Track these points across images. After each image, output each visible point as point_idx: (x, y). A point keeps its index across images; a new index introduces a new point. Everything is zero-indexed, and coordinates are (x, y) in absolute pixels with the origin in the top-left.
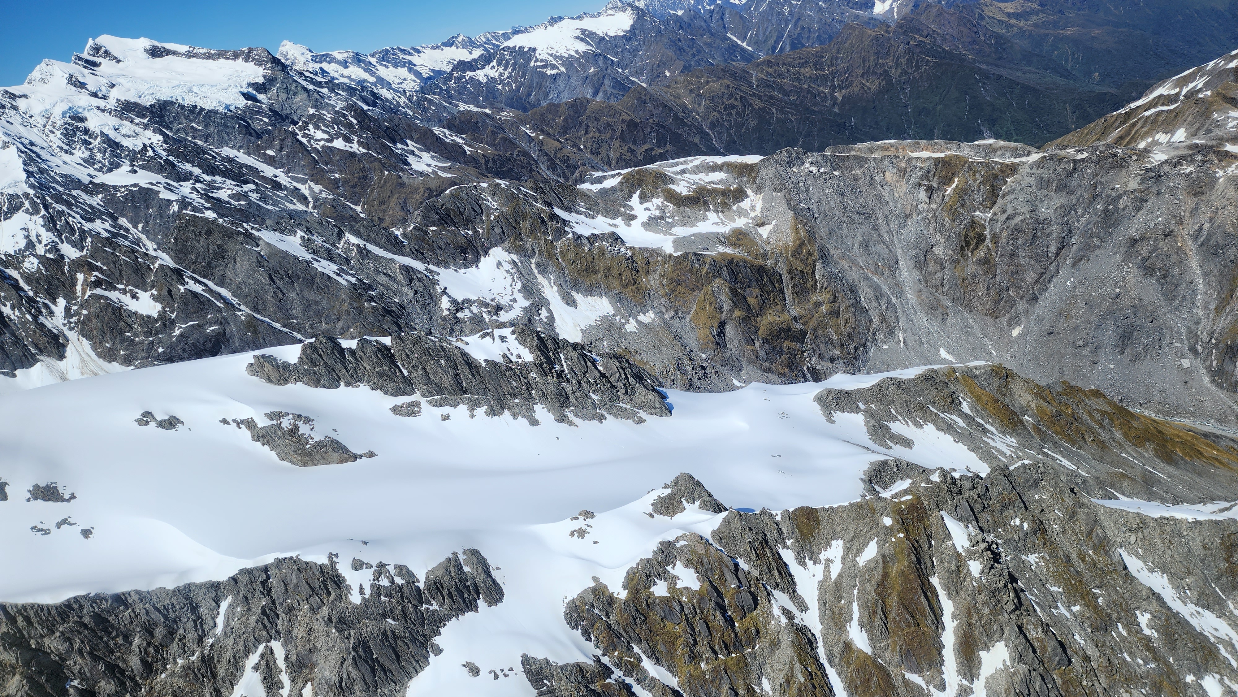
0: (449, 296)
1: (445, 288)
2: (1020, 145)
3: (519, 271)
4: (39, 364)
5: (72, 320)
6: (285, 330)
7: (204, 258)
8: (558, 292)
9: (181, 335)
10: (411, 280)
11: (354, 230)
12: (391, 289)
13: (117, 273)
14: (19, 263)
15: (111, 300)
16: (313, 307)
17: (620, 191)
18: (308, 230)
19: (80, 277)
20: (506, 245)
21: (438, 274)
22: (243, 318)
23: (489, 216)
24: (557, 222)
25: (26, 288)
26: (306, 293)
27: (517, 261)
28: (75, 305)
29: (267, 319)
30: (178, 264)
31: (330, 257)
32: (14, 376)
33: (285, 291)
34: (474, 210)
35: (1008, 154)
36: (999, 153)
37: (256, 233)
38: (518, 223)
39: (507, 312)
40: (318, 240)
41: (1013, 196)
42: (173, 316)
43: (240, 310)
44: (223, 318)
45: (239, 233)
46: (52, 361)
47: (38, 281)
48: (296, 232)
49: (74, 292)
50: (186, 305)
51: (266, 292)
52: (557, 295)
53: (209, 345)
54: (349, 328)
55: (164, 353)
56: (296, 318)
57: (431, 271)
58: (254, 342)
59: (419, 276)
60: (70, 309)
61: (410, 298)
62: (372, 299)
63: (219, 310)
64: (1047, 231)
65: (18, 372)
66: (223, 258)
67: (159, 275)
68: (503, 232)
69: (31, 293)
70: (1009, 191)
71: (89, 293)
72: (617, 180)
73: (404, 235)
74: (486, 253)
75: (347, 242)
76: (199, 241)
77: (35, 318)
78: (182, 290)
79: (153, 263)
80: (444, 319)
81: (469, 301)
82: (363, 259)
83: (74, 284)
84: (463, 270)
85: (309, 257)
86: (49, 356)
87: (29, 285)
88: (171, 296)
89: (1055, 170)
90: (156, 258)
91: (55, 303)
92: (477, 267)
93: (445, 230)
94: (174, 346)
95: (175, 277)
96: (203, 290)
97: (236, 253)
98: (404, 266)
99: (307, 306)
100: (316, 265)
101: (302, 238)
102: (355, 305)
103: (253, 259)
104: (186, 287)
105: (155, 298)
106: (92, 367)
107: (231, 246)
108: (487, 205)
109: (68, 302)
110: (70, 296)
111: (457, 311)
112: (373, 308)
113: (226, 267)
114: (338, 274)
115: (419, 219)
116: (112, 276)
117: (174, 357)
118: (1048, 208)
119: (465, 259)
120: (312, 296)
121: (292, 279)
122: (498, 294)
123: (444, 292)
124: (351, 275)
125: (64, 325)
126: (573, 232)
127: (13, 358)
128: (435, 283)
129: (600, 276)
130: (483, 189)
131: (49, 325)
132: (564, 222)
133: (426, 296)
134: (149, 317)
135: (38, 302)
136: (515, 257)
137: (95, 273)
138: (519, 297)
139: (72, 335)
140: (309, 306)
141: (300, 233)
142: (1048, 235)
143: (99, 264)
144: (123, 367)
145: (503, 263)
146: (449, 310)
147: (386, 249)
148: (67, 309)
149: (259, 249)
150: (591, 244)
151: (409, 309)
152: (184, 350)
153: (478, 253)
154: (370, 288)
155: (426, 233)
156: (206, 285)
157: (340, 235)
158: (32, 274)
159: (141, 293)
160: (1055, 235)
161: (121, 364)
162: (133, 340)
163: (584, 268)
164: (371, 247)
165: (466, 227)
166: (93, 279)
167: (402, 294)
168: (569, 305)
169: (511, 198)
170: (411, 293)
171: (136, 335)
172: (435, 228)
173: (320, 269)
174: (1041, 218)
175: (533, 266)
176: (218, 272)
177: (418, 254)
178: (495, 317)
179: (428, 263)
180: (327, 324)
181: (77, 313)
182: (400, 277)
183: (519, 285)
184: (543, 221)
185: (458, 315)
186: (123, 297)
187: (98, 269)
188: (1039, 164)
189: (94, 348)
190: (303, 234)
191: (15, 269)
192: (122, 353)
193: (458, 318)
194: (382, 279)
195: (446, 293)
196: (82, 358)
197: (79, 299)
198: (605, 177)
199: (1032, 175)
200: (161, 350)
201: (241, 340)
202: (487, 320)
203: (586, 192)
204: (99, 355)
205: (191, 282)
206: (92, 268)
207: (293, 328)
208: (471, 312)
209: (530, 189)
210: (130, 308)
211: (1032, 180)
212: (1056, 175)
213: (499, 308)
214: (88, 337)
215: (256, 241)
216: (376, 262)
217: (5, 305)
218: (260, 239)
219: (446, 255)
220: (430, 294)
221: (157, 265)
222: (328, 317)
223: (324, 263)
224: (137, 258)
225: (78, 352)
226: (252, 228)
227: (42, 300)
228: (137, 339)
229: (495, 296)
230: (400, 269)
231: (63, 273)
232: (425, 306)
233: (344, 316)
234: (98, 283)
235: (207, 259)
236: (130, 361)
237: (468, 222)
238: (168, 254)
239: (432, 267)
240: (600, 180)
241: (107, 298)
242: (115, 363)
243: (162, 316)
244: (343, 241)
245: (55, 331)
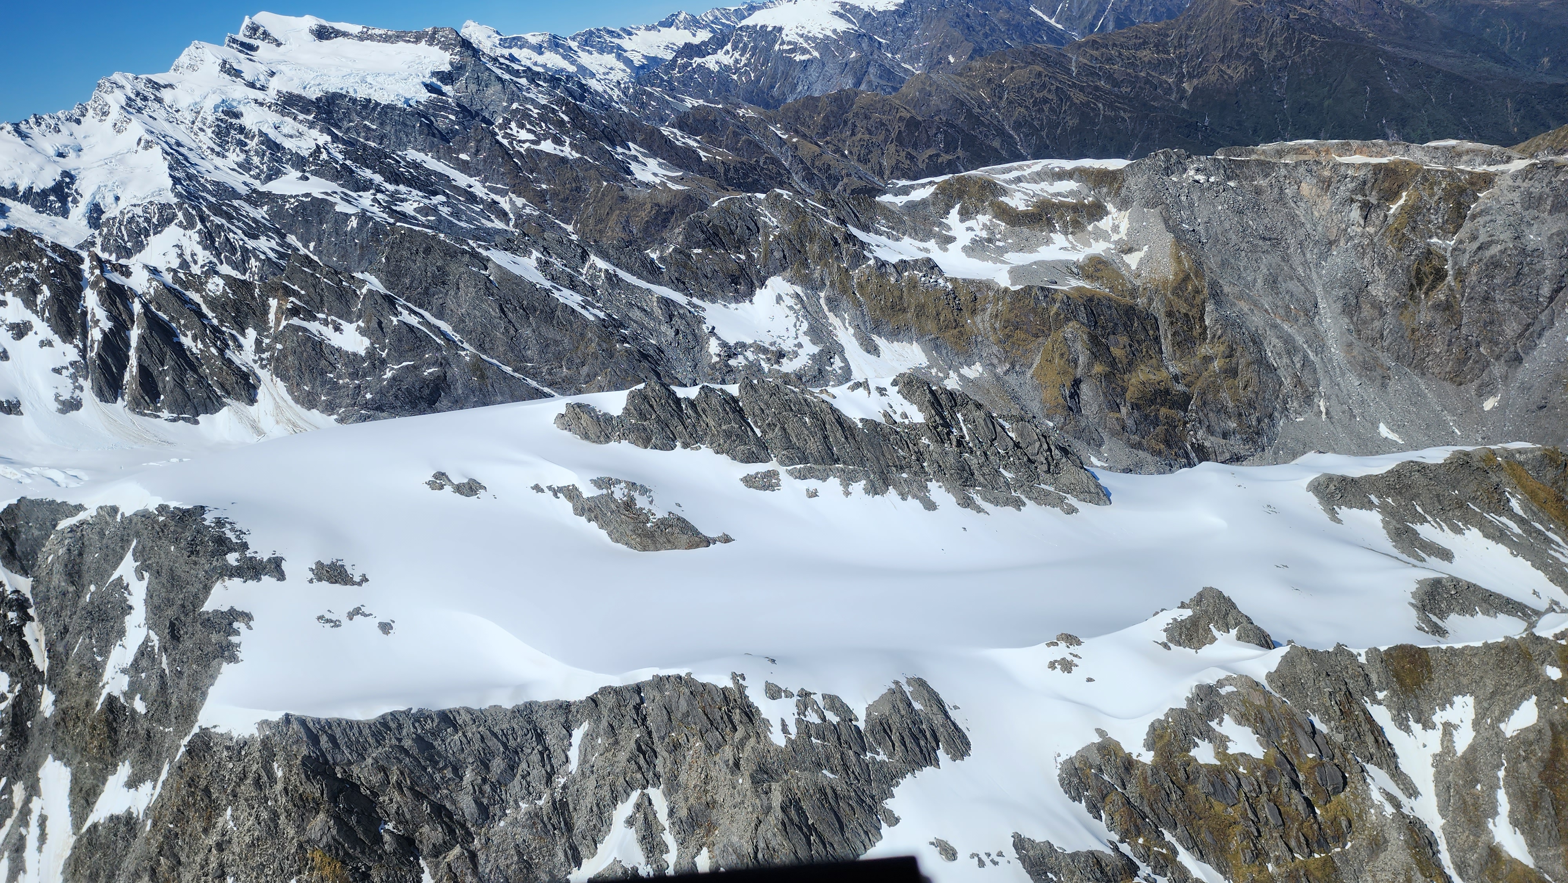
0: (719, 338)
1: (713, 328)
2: (1496, 148)
3: (805, 308)
4: (225, 409)
5: (264, 356)
6: (516, 375)
7: (421, 282)
8: (855, 335)
9: (394, 378)
10: (671, 317)
11: (601, 252)
12: (646, 328)
13: (318, 299)
14: (201, 284)
15: (311, 333)
16: (552, 348)
17: (934, 204)
18: (546, 250)
19: (273, 303)
20: (788, 273)
21: (704, 310)
22: (468, 358)
23: (767, 236)
24: (854, 245)
25: (210, 314)
26: (543, 330)
27: (802, 294)
28: (267, 337)
29: (494, 361)
30: (389, 290)
31: (573, 287)
32: (197, 422)
33: (518, 326)
34: (748, 228)
35: (1479, 160)
36: (1465, 158)
37: (485, 253)
38: (803, 246)
39: (791, 360)
40: (557, 263)
41: (1488, 218)
42: (384, 355)
43: (464, 349)
44: (444, 358)
45: (464, 252)
46: (241, 406)
47: (224, 306)
48: (531, 252)
49: (266, 322)
50: (400, 340)
51: (495, 327)
52: (854, 339)
53: (427, 392)
54: (596, 375)
55: (372, 399)
56: (531, 361)
57: (695, 306)
58: (481, 390)
59: (681, 312)
60: (262, 342)
61: (670, 339)
62: (624, 339)
63: (439, 348)
64: (1538, 267)
65: (201, 418)
66: (444, 283)
67: (367, 302)
68: (784, 257)
69: (215, 322)
70: (1482, 211)
71: (284, 323)
72: (931, 190)
73: (662, 259)
74: (762, 284)
75: (593, 266)
76: (415, 262)
77: (221, 351)
78: (395, 322)
79: (360, 288)
80: (713, 367)
81: (743, 346)
82: (613, 289)
83: (266, 312)
84: (733, 305)
85: (548, 284)
86: (238, 399)
87: (213, 311)
88: (382, 329)
89: (1551, 182)
90: (364, 282)
91: (243, 335)
92: (751, 301)
93: (713, 253)
94: (384, 392)
95: (386, 305)
96: (419, 323)
97: (460, 277)
98: (663, 298)
99: (545, 346)
100: (556, 294)
101: (537, 259)
102: (604, 346)
103: (481, 285)
104: (400, 318)
105: (362, 332)
106: (289, 414)
107: (455, 269)
108: (765, 222)
109: (259, 334)
110: (262, 327)
111: (729, 357)
112: (626, 350)
113: (446, 294)
114: (583, 307)
115: (680, 239)
116: (311, 303)
117: (384, 405)
118: (1539, 235)
119: (737, 291)
120: (550, 333)
121: (528, 311)
122: (779, 337)
123: (712, 332)
124: (598, 308)
125: (255, 362)
126: (875, 258)
127: (195, 401)
128: (701, 321)
129: (909, 315)
130: (760, 202)
131: (237, 362)
132: (863, 245)
133: (690, 337)
134: (355, 355)
135: (223, 333)
136: (799, 289)
137: (291, 299)
138: (805, 340)
139: (264, 375)
140: (547, 345)
141: (536, 254)
142: (1539, 273)
143: (296, 288)
144: (324, 416)
145: (784, 297)
146: (719, 355)
147: (640, 277)
148: (258, 343)
149: (487, 273)
150: (899, 273)
151: (670, 353)
152: (396, 397)
153: (752, 284)
154: (621, 325)
155: (689, 256)
156: (422, 317)
157: (584, 257)
158: (217, 298)
159: (345, 325)
160: (1548, 272)
161: (322, 412)
162: (336, 383)
163: (889, 304)
164: (623, 274)
165: (738, 250)
166: (289, 306)
167: (660, 334)
168: (869, 352)
169: (796, 213)
170: (671, 333)
171: (339, 377)
172: (700, 251)
173: (561, 300)
174: (1529, 248)
175: (822, 301)
176: (436, 301)
177: (679, 284)
178: (776, 367)
179: (691, 295)
180: (569, 369)
181: (270, 348)
182: (658, 312)
183: (805, 326)
184: (836, 243)
185: (732, 362)
186: (323, 329)
187: (295, 294)
188: (1527, 174)
189: (290, 391)
190: (540, 255)
191: (197, 291)
192: (323, 398)
193: (730, 366)
194: (636, 314)
195: (715, 335)
196: (276, 402)
197: (272, 331)
198: (912, 187)
199: (1514, 189)
200: (369, 396)
201: (465, 386)
202: (766, 370)
203: (888, 205)
204: (297, 400)
205: (405, 313)
206: (288, 292)
207: (527, 373)
208: (746, 359)
209: (819, 201)
210: (333, 343)
211: (1516, 196)
212: (1552, 190)
213: (781, 355)
214: (284, 378)
215: (484, 262)
216: (629, 292)
217: (186, 336)
218: (488, 260)
219: (713, 286)
220: (695, 335)
221: (364, 291)
222: (570, 361)
223: (566, 292)
224: (341, 281)
225: (272, 395)
226: (479, 246)
227: (228, 331)
228: (341, 382)
229: (775, 339)
230: (658, 302)
231: (253, 298)
232: (688, 350)
233: (590, 360)
234: (295, 312)
235: (424, 284)
236: (333, 409)
237: (740, 244)
238: (377, 277)
239: (695, 300)
240: (905, 191)
241: (305, 330)
242: (314, 411)
243: (371, 353)
244: (587, 265)
245: (244, 369)
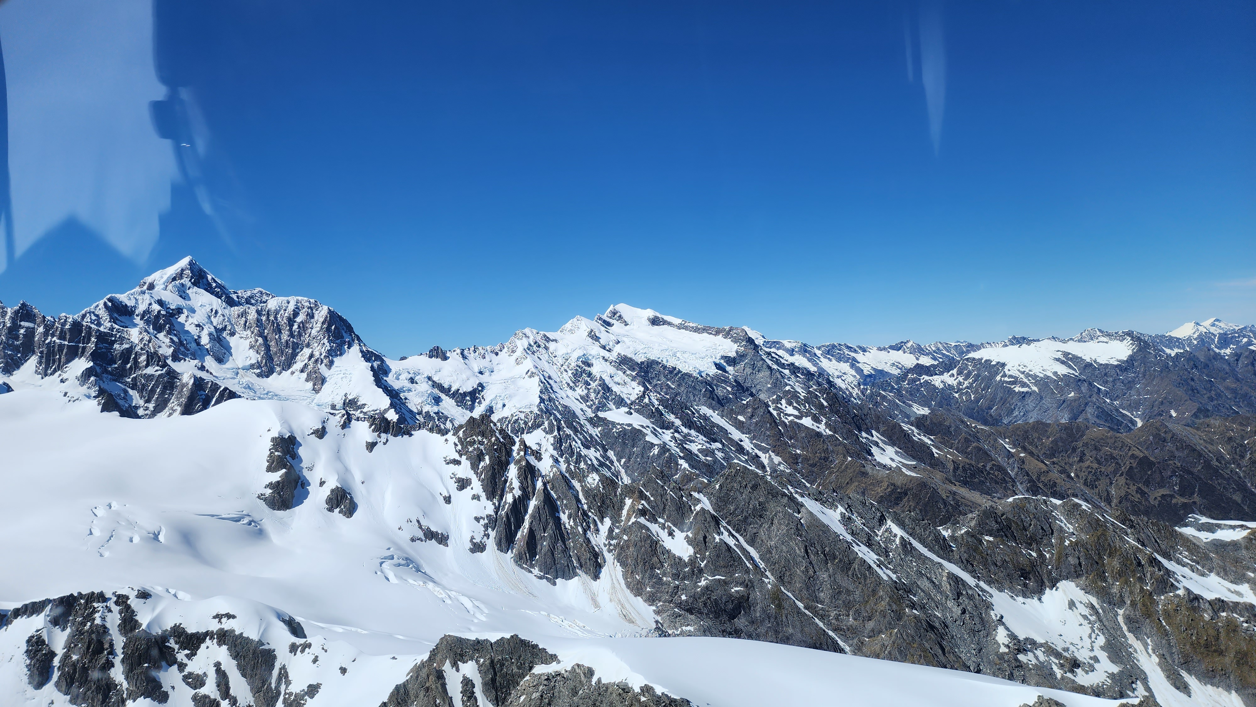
0: (1007, 629)
1: (1002, 617)
3: (1101, 621)
4: (576, 578)
5: (612, 542)
6: (807, 612)
7: (742, 512)
8: (1160, 664)
9: (707, 588)
10: (959, 594)
11: (898, 520)
12: (932, 599)
13: (661, 507)
14: (584, 477)
15: (651, 533)
16: (843, 596)
17: (1247, 548)
18: (849, 507)
19: (628, 502)
20: (1082, 581)
21: (991, 596)
22: (769, 586)
23: (1062, 540)
24: (1160, 570)
25: (583, 501)
26: (839, 577)
27: (1097, 606)
28: (618, 528)
29: (790, 594)
30: (716, 511)
31: (869, 544)
32: (554, 584)
33: (817, 569)
34: (1042, 528)
37: (800, 499)
38: (1101, 558)
39: (1087, 672)
40: (858, 522)
42: (703, 565)
43: (767, 578)
44: (750, 581)
45: (784, 495)
46: (587, 578)
47: (594, 497)
48: (837, 507)
49: (620, 516)
50: (718, 556)
51: (797, 564)
52: (1159, 670)
53: (730, 606)
54: (880, 632)
55: (686, 601)
56: (822, 603)
57: (983, 590)
58: (776, 618)
59: (970, 592)
60: (613, 531)
61: (955, 616)
62: (913, 606)
63: (747, 571)
65: (559, 581)
66: (761, 516)
67: (699, 518)
68: (1080, 564)
69: (585, 507)
71: (633, 520)
72: (1245, 533)
73: (953, 537)
74: (1053, 585)
75: (888, 530)
76: (742, 493)
77: (585, 531)
78: (717, 540)
79: (695, 505)
80: (1001, 657)
81: (1033, 643)
82: (906, 555)
83: (621, 508)
84: (1020, 599)
85: (849, 538)
86: (586, 573)
87: (586, 499)
88: (705, 543)
90: (699, 501)
91: (602, 522)
92: (1040, 599)
93: (1004, 544)
94: (697, 597)
95: (713, 524)
96: (735, 545)
97: (776, 515)
98: (953, 574)
99: (837, 592)
100: (856, 548)
101: (841, 513)
102: (894, 607)
103: (792, 526)
104: (721, 537)
105: (690, 541)
106: (620, 596)
107: (773, 507)
108: (1061, 527)
109: (612, 524)
110: (616, 519)
111: (1019, 651)
112: (915, 617)
113: (761, 526)
114: (879, 566)
115: (973, 524)
116: (656, 509)
117: (694, 609)
119: (1025, 585)
120: (845, 582)
121: (829, 557)
122: (1072, 644)
123: (1001, 620)
124: (890, 569)
125: (605, 545)
126: (1184, 589)
127: (558, 566)
128: (989, 606)
129: (1227, 660)
130: (1055, 507)
131: (593, 543)
132: (1168, 572)
133: (977, 620)
134: (680, 559)
135: (589, 517)
136: (1094, 601)
137: (643, 502)
138: (1103, 656)
139: (609, 557)
140: (840, 593)
141: (841, 509)
143: (648, 494)
144: (646, 605)
145: (1078, 604)
146: (1007, 646)
147: (931, 549)
148: (611, 530)
149: (799, 516)
150: (1216, 612)
151: (954, 630)
152: (705, 604)
153: (1043, 583)
154: (908, 591)
155: (980, 542)
156: (738, 540)
157: (882, 521)
158: (591, 489)
159: (677, 532)
161: (645, 601)
162: (661, 579)
163: (1202, 642)
164: (916, 544)
165: (1029, 546)
166: (640, 507)
167: (945, 609)
168: (1178, 688)
169: (1095, 525)
170: (957, 611)
171: (664, 574)
172: (991, 539)
173: (860, 555)
175: (1120, 619)
176: (751, 529)
177: (967, 565)
178: (1069, 675)
179: (979, 579)
180: (855, 619)
181: (618, 537)
182: (946, 586)
183: (1101, 640)
184: (1139, 564)
185: (1021, 657)
186: (661, 532)
187: (646, 498)
189: (625, 577)
190: (844, 511)
191: (579, 481)
192: (648, 589)
193: (1019, 661)
194: (924, 584)
195: (1003, 624)
196: (613, 583)
197: (622, 524)
198: (1219, 526)
200: (684, 597)
201: (764, 611)
202: (1059, 676)
203: (1191, 538)
204: (628, 586)
205: (726, 533)
206: (642, 496)
207: (816, 613)
208: (1037, 658)
209: (1117, 518)
210: (665, 545)
213: (1075, 664)
214: (623, 564)
215: (799, 507)
216: (920, 562)
217: (564, 513)
218: (802, 505)
219: (1002, 575)
220: (982, 619)
221: (698, 508)
222: (858, 613)
223: (864, 548)
224: (682, 496)
225: (611, 576)
226: (797, 492)
227: (593, 516)
228: (665, 579)
229: (1068, 645)
230: (948, 578)
231: (616, 495)
232: (974, 632)
233: (877, 616)
234: (643, 513)
235: (745, 513)
236: (654, 601)
237: (1031, 542)
238: (709, 499)
239: (982, 584)
240: (1210, 528)
241: (648, 529)
242: (639, 598)
243: (693, 561)
244: (883, 528)
245: (597, 549)
